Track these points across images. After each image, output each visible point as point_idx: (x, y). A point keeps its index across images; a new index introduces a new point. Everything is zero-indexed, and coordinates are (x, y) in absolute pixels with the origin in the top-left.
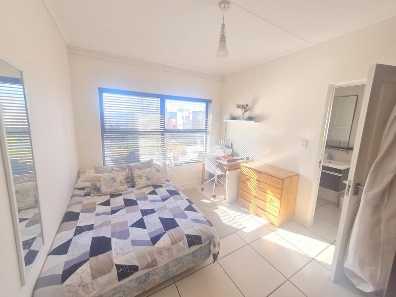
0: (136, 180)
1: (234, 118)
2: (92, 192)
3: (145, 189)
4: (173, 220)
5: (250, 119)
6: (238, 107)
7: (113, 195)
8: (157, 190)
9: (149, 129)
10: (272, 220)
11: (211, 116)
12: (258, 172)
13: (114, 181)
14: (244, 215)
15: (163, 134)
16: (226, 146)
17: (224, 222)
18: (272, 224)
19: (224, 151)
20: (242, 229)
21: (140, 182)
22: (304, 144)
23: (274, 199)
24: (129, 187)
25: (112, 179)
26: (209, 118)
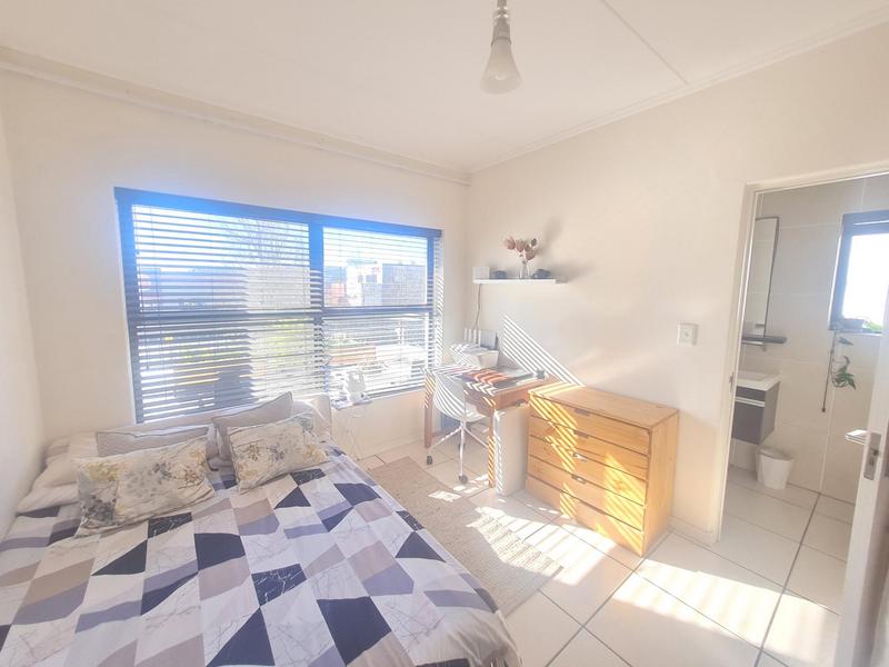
0: (239, 462)
1: (500, 275)
2: (84, 520)
3: (267, 489)
4: (365, 605)
5: (543, 274)
6: (512, 245)
7: (159, 525)
8: (306, 489)
9: (275, 307)
10: (627, 537)
11: (442, 270)
12: (580, 412)
13: (165, 474)
14: (551, 528)
15: (317, 320)
16: (482, 346)
17: (504, 558)
18: (625, 547)
19: (480, 357)
20: (554, 575)
21: (251, 468)
22: (687, 335)
23: (629, 480)
24: (216, 487)
25: (157, 468)
26: (435, 274)
